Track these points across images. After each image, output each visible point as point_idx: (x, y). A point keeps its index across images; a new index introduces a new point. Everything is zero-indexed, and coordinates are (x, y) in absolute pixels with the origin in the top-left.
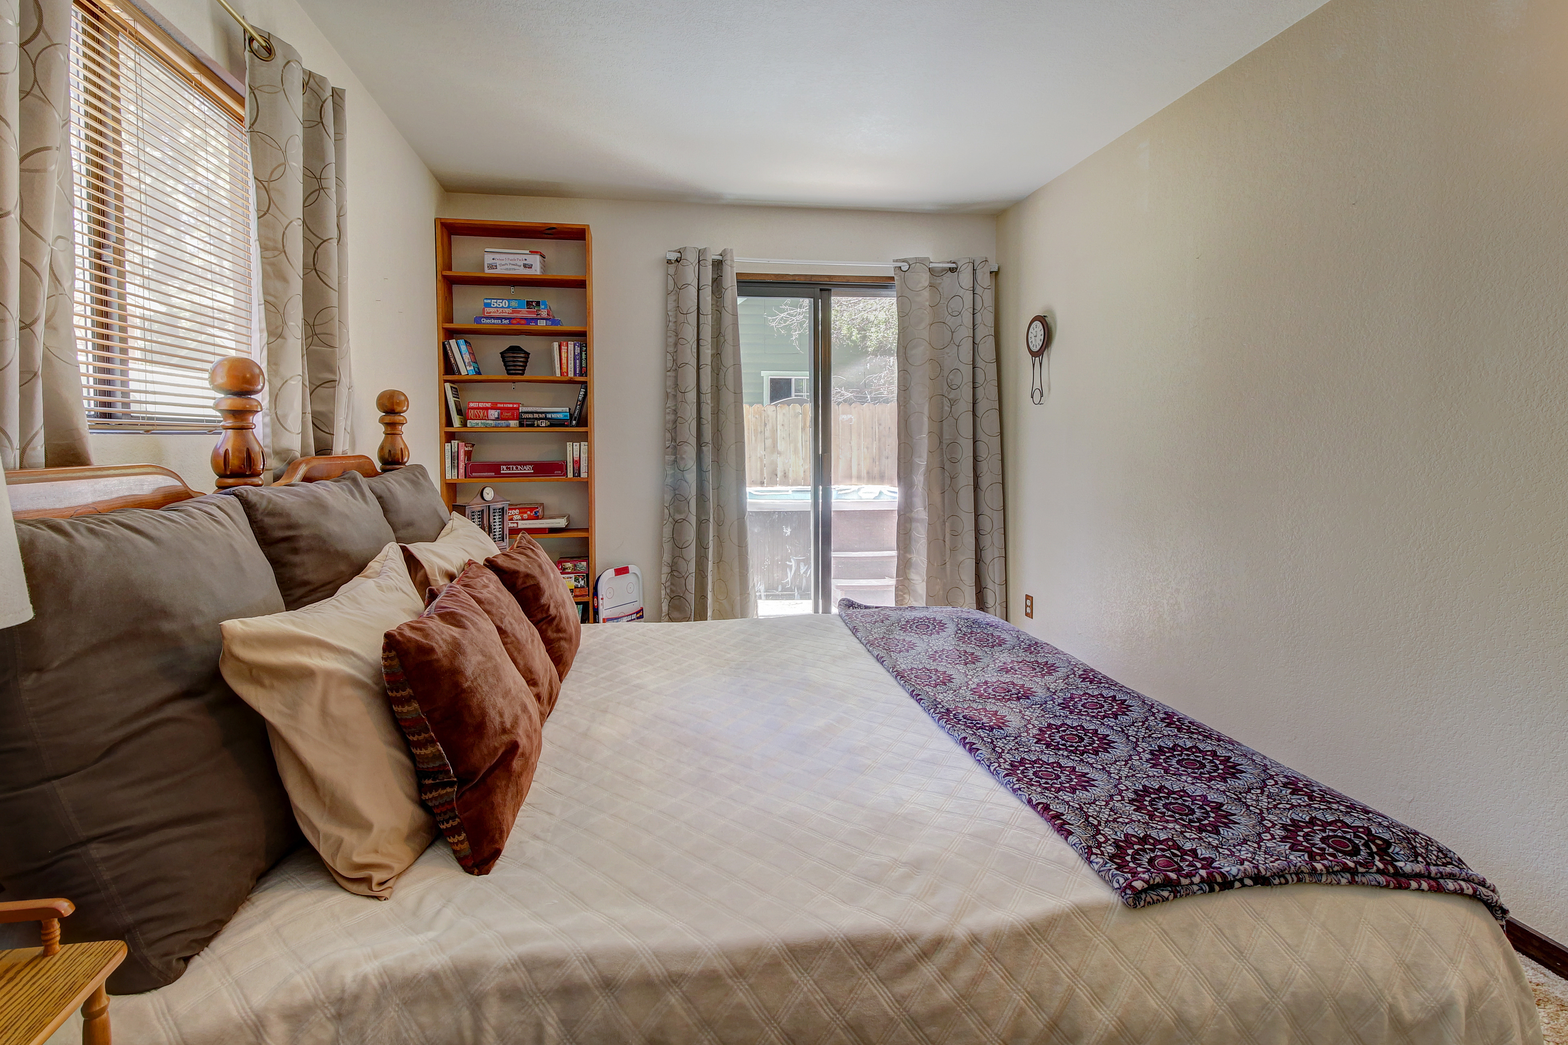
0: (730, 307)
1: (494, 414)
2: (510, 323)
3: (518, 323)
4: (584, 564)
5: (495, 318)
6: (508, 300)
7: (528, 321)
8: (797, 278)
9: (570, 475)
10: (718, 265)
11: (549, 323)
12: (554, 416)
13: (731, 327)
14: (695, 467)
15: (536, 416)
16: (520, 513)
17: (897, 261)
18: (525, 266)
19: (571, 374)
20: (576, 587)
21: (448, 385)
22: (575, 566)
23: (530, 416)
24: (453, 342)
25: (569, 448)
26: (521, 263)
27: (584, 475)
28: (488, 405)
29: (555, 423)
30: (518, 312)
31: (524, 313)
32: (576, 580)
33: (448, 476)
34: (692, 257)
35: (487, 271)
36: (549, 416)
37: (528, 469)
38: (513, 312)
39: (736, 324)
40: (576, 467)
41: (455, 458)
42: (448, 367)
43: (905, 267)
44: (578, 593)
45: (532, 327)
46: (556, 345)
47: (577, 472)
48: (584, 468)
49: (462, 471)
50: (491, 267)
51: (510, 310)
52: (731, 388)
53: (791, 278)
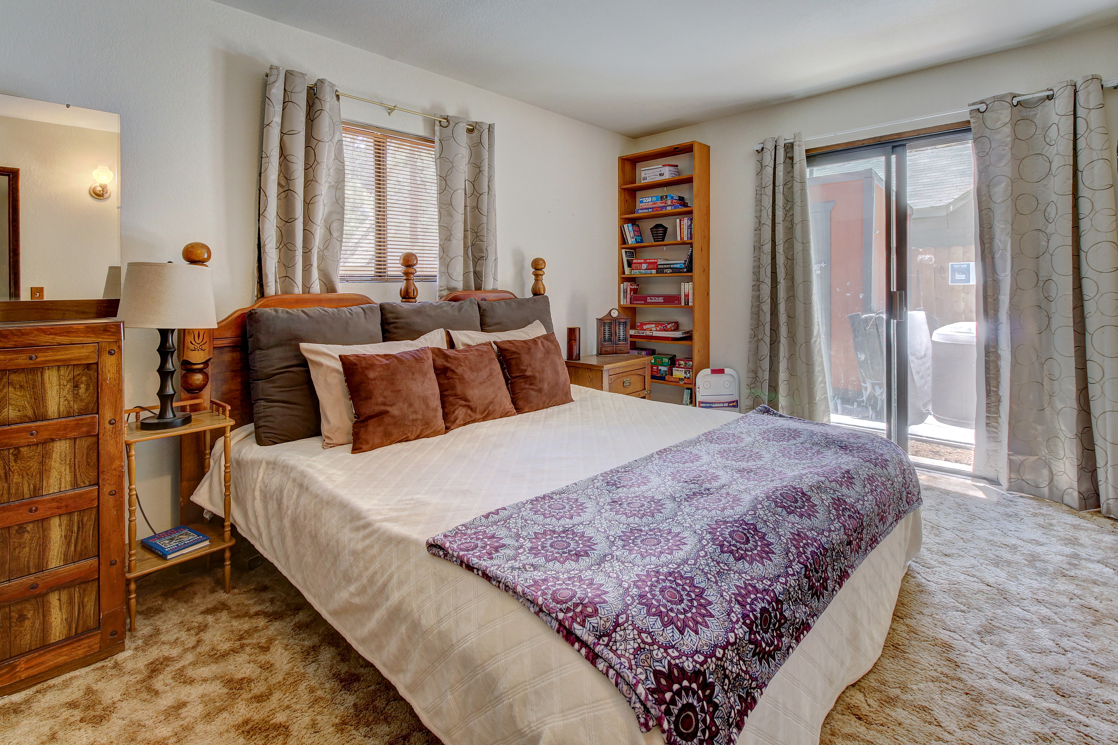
0: (798, 177)
1: (645, 266)
2: (653, 211)
3: (657, 210)
4: (691, 363)
5: (645, 209)
6: (651, 197)
7: (662, 208)
8: (866, 142)
9: (683, 304)
10: (789, 147)
11: (673, 207)
12: (675, 266)
13: (799, 192)
14: (769, 300)
15: (665, 266)
16: (656, 326)
17: (974, 104)
18: (660, 175)
19: (685, 239)
20: (685, 377)
21: (623, 251)
22: (686, 363)
23: (662, 266)
24: (625, 226)
25: (682, 287)
26: (658, 174)
27: (690, 304)
28: (642, 261)
29: (676, 271)
30: (655, 204)
31: (659, 204)
32: (685, 373)
33: (622, 303)
34: (770, 146)
35: (642, 182)
36: (672, 266)
37: (661, 300)
38: (654, 204)
39: (803, 190)
40: (686, 299)
41: (625, 292)
42: (623, 240)
43: (983, 107)
44: (686, 382)
45: (664, 211)
46: (678, 221)
47: (687, 303)
48: (690, 300)
49: (628, 300)
50: (645, 179)
51: (651, 203)
52: (800, 240)
53: (861, 143)
